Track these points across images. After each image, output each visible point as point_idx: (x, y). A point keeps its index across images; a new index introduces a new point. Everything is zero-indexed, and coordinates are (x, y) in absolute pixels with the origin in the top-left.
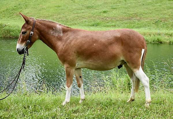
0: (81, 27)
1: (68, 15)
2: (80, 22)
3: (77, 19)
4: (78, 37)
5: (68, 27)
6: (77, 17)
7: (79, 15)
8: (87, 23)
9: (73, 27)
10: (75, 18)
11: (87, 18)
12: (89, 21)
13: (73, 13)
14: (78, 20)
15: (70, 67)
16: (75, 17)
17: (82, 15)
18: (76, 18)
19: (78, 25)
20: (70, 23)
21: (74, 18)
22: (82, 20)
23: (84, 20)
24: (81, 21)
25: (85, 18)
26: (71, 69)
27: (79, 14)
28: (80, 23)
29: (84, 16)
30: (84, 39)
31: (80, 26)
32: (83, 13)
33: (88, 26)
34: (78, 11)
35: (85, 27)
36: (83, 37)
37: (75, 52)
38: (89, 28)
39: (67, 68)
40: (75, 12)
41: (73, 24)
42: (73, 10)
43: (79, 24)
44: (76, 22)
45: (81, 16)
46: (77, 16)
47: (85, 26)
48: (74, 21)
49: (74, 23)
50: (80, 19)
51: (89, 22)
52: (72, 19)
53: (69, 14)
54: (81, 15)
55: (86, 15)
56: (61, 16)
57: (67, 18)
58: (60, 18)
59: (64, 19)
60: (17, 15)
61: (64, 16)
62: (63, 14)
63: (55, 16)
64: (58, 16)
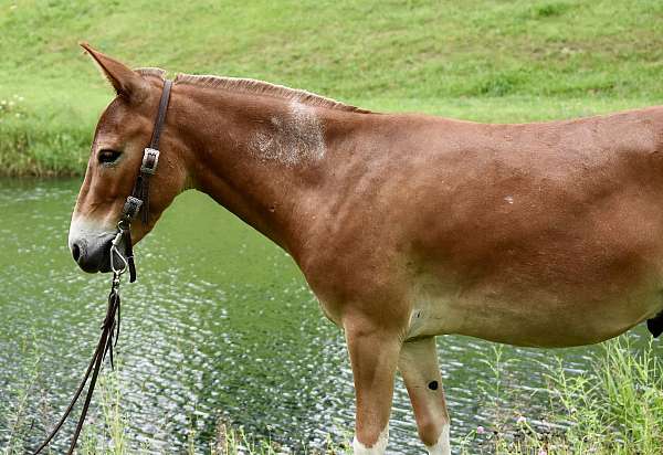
0: (415, 100)
1: (342, 40)
2: (412, 76)
3: (392, 59)
4: (417, 160)
6: (391, 51)
7: (400, 36)
8: (450, 81)
9: (371, 102)
10: (379, 54)
11: (446, 49)
12: (461, 67)
13: (372, 28)
14: (397, 62)
15: (374, 332)
16: (378, 49)
17: (421, 36)
18: (385, 51)
19: (397, 92)
20: (356, 86)
21: (372, 55)
22: (422, 66)
23: (433, 63)
24: (415, 70)
25: (439, 52)
26: (383, 340)
27: (405, 32)
28: (411, 81)
29: (430, 43)
30: (448, 170)
31: (412, 97)
32: (423, 22)
33: (456, 93)
34: (395, 15)
35: (439, 102)
37: (399, 248)
38: (459, 106)
39: (360, 334)
40: (383, 21)
41: (371, 89)
42: (370, 7)
43: (402, 84)
44: (387, 78)
45: (415, 42)
46: (394, 43)
47: (440, 93)
48: (378, 72)
49: (373, 83)
50: (410, 58)
51: (459, 74)
52: (363, 60)
53: (345, 32)
54: (412, 36)
55: (445, 32)
56: (305, 45)
57: (338, 57)
58: (296, 58)
59: (322, 64)
60: (65, 50)
61: (320, 43)
62: (316, 32)
63: (269, 49)
64: (289, 46)
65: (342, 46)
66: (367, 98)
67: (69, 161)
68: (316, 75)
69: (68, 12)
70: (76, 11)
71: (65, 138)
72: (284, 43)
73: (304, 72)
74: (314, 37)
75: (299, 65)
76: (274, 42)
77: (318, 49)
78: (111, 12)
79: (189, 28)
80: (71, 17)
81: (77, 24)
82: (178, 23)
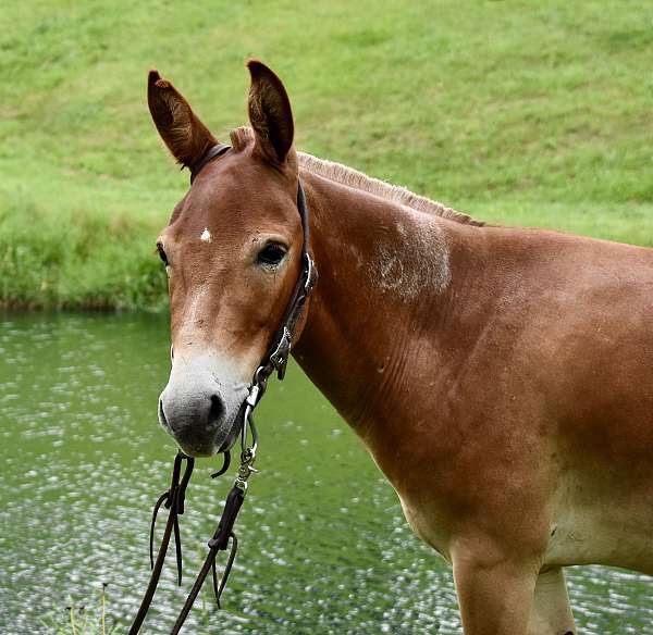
0: (557, 206)
1: (448, 111)
2: (554, 169)
3: (524, 142)
4: (563, 297)
5: (465, 220)
6: (523, 129)
7: (538, 106)
8: (611, 178)
9: (491, 208)
10: (505, 133)
11: (608, 129)
12: (630, 156)
13: (493, 93)
14: (532, 147)
15: (501, 562)
16: (504, 126)
17: (569, 107)
18: (514, 130)
19: (530, 193)
20: (468, 181)
21: (495, 134)
22: (569, 153)
23: (586, 149)
24: (558, 159)
25: (596, 133)
26: (512, 574)
27: (544, 101)
28: (552, 177)
29: (582, 119)
31: (553, 201)
32: (573, 86)
33: (621, 196)
34: (529, 74)
35: (594, 209)
36: (597, 296)
38: (626, 216)
39: (479, 566)
40: (510, 85)
41: (491, 186)
42: (491, 63)
43: (539, 181)
44: (516, 170)
45: (561, 117)
46: (528, 118)
47: (596, 196)
48: (503, 160)
49: (494, 177)
50: (551, 141)
51: (627, 168)
52: (479, 144)
53: (454, 98)
54: (556, 107)
55: (606, 103)
56: (392, 117)
57: (441, 136)
58: (377, 136)
59: (416, 146)
60: (23, 117)
61: (416, 116)
62: (408, 97)
63: (337, 123)
64: (367, 119)
65: (449, 121)
66: (484, 200)
67: (25, 288)
68: (407, 164)
69: (31, 59)
70: (42, 57)
71: (20, 251)
72: (360, 114)
73: (390, 158)
74: (405, 105)
75: (382, 148)
76: (344, 112)
77: (412, 123)
78: (95, 61)
79: (214, 86)
80: (36, 66)
81: (43, 76)
82: (199, 79)
